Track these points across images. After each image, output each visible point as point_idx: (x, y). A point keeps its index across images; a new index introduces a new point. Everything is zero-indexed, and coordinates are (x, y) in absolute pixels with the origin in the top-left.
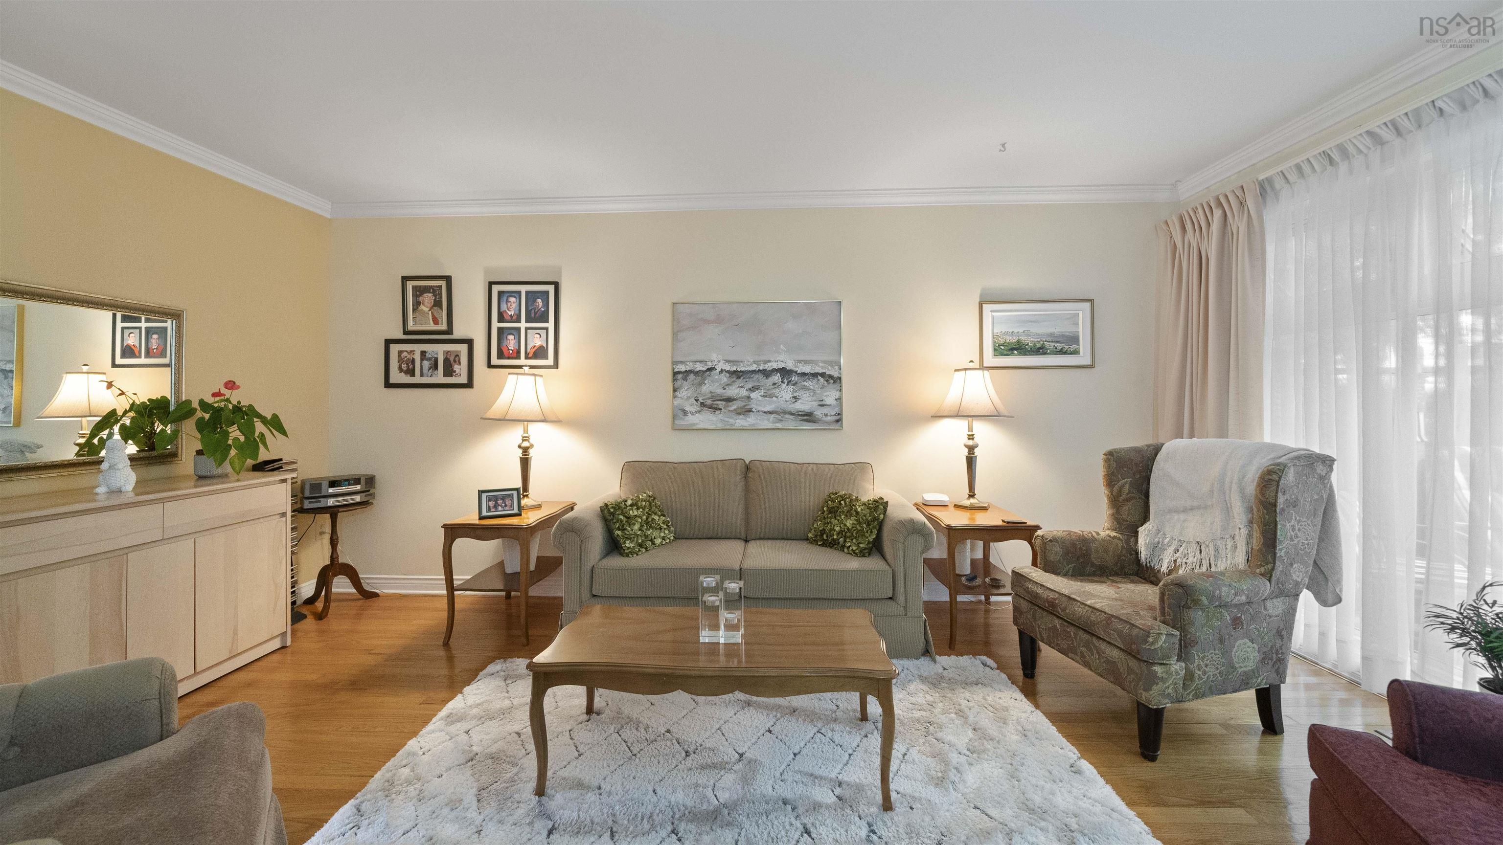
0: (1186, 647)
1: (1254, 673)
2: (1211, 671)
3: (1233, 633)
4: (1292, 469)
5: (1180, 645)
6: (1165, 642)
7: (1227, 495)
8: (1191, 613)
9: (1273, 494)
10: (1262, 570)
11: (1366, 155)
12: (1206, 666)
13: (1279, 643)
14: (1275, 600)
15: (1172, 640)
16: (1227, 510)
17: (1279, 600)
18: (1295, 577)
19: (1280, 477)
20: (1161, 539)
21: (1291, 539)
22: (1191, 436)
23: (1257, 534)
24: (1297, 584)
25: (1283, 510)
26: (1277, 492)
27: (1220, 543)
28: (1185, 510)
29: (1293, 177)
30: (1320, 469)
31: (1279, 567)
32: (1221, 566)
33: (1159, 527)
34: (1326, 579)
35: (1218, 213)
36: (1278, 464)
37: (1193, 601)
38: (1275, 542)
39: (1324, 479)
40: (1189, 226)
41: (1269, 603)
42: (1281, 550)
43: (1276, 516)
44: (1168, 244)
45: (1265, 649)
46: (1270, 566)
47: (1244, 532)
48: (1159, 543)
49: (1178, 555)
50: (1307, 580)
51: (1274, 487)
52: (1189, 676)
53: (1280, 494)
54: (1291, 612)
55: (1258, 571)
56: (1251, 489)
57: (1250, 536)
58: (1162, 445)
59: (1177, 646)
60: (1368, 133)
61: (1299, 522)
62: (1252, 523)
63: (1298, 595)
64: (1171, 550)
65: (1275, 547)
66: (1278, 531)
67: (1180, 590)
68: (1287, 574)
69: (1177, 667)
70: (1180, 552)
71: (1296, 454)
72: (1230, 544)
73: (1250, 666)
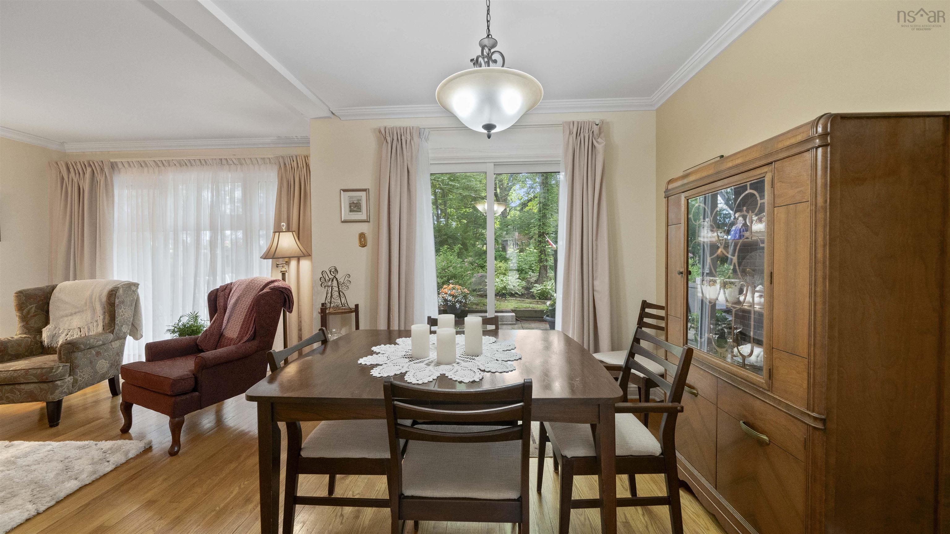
0: (73, 369)
1: (107, 373)
2: (86, 376)
3: (96, 358)
4: (121, 289)
5: (70, 370)
6: (62, 369)
7: (94, 304)
8: (76, 354)
9: (113, 299)
10: (110, 330)
11: (153, 169)
12: (84, 375)
13: (118, 358)
14: (116, 342)
15: (65, 368)
16: (94, 310)
17: (117, 341)
18: (123, 331)
19: (116, 292)
20: (57, 332)
21: (122, 316)
22: (75, 279)
23: (107, 317)
24: (125, 333)
25: (118, 305)
26: (115, 298)
27: (91, 326)
28: (71, 315)
29: (126, 165)
30: (133, 288)
31: (117, 327)
32: (92, 333)
33: (56, 326)
34: (137, 330)
35: (89, 170)
36: (116, 287)
37: (77, 348)
38: (115, 318)
39: (135, 292)
40: (72, 170)
41: (113, 343)
42: (117, 321)
43: (115, 308)
44: (58, 175)
45: (111, 362)
46: (113, 328)
47: (102, 317)
48: (56, 333)
49: (68, 336)
50: (129, 331)
51: (114, 297)
52: (75, 381)
53: (116, 299)
54: (122, 346)
55: (108, 331)
56: (104, 299)
57: (104, 318)
58: (57, 285)
59: (69, 370)
60: (154, 161)
61: (125, 309)
62: (105, 313)
63: (126, 338)
64: (64, 335)
65: (115, 320)
66: (116, 314)
67: (70, 346)
68: (120, 330)
69: (69, 379)
70: (69, 335)
71: (124, 283)
72: (95, 324)
73: (105, 370)
